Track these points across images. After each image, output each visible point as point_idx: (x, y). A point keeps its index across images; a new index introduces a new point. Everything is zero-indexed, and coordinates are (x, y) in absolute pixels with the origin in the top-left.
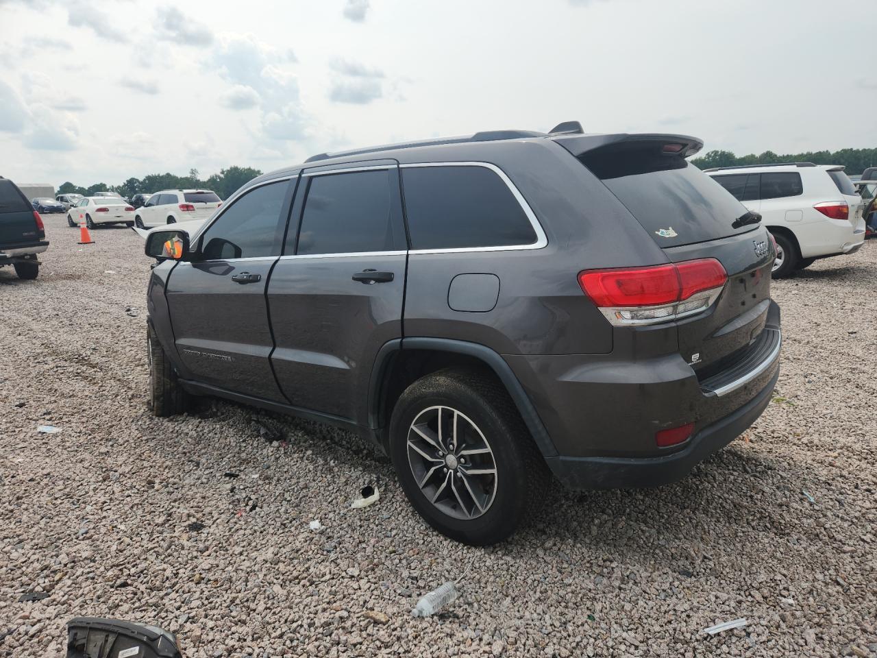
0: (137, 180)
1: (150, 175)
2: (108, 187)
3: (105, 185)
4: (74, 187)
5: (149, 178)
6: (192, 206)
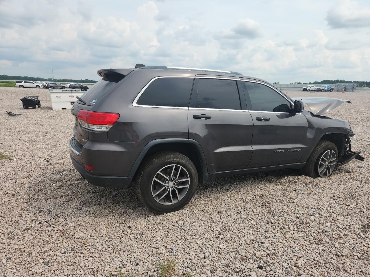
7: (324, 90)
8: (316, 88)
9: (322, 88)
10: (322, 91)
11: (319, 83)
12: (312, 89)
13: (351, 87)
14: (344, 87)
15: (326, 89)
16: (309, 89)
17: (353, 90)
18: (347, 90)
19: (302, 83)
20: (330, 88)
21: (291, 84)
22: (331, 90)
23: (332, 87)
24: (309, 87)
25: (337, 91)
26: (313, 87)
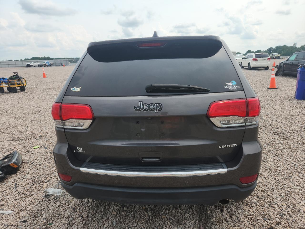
0: (273, 48)
1: (277, 46)
2: (262, 51)
3: (261, 50)
4: (251, 51)
5: (277, 47)
6: (257, 59)
7: (45, 66)
8: (38, 64)
9: (44, 64)
10: (44, 67)
11: (29, 60)
12: (34, 65)
13: (65, 62)
14: (60, 62)
15: (47, 64)
16: (32, 65)
17: (67, 64)
18: (62, 65)
19: (13, 60)
20: (50, 63)
21: (3, 62)
22: (51, 65)
23: (52, 63)
24: (32, 63)
25: (56, 66)
26: (35, 63)
